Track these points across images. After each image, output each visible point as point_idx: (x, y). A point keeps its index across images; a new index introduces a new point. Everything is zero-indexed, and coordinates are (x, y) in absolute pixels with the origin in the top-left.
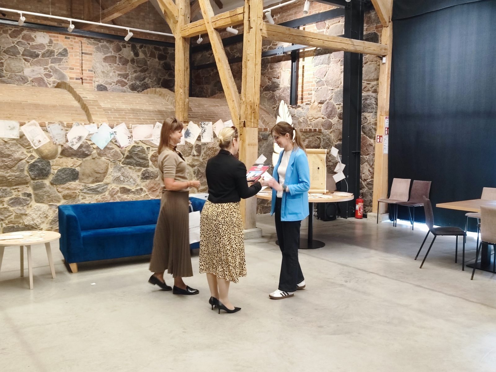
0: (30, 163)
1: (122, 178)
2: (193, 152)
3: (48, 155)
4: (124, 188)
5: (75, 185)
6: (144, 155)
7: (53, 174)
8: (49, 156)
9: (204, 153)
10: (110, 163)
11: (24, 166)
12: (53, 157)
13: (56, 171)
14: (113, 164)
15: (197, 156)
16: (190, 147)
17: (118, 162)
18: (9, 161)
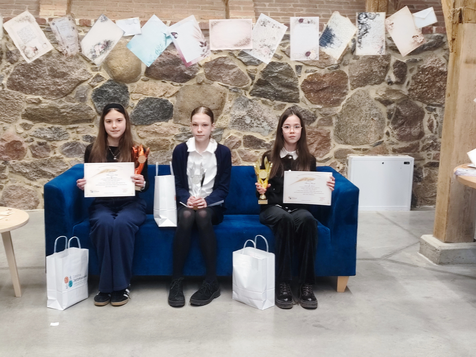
0: (95, 88)
1: (248, 120)
2: (389, 77)
3: (124, 75)
4: (250, 137)
5: (166, 127)
6: (291, 80)
7: (132, 108)
8: (125, 77)
9: (413, 78)
10: (228, 93)
11: (86, 92)
12: (133, 79)
13: (136, 103)
14: (234, 94)
15: (397, 83)
16: (384, 67)
17: (243, 91)
18: (64, 83)
